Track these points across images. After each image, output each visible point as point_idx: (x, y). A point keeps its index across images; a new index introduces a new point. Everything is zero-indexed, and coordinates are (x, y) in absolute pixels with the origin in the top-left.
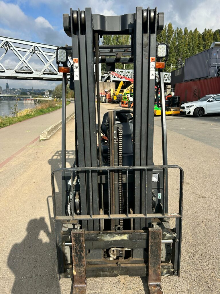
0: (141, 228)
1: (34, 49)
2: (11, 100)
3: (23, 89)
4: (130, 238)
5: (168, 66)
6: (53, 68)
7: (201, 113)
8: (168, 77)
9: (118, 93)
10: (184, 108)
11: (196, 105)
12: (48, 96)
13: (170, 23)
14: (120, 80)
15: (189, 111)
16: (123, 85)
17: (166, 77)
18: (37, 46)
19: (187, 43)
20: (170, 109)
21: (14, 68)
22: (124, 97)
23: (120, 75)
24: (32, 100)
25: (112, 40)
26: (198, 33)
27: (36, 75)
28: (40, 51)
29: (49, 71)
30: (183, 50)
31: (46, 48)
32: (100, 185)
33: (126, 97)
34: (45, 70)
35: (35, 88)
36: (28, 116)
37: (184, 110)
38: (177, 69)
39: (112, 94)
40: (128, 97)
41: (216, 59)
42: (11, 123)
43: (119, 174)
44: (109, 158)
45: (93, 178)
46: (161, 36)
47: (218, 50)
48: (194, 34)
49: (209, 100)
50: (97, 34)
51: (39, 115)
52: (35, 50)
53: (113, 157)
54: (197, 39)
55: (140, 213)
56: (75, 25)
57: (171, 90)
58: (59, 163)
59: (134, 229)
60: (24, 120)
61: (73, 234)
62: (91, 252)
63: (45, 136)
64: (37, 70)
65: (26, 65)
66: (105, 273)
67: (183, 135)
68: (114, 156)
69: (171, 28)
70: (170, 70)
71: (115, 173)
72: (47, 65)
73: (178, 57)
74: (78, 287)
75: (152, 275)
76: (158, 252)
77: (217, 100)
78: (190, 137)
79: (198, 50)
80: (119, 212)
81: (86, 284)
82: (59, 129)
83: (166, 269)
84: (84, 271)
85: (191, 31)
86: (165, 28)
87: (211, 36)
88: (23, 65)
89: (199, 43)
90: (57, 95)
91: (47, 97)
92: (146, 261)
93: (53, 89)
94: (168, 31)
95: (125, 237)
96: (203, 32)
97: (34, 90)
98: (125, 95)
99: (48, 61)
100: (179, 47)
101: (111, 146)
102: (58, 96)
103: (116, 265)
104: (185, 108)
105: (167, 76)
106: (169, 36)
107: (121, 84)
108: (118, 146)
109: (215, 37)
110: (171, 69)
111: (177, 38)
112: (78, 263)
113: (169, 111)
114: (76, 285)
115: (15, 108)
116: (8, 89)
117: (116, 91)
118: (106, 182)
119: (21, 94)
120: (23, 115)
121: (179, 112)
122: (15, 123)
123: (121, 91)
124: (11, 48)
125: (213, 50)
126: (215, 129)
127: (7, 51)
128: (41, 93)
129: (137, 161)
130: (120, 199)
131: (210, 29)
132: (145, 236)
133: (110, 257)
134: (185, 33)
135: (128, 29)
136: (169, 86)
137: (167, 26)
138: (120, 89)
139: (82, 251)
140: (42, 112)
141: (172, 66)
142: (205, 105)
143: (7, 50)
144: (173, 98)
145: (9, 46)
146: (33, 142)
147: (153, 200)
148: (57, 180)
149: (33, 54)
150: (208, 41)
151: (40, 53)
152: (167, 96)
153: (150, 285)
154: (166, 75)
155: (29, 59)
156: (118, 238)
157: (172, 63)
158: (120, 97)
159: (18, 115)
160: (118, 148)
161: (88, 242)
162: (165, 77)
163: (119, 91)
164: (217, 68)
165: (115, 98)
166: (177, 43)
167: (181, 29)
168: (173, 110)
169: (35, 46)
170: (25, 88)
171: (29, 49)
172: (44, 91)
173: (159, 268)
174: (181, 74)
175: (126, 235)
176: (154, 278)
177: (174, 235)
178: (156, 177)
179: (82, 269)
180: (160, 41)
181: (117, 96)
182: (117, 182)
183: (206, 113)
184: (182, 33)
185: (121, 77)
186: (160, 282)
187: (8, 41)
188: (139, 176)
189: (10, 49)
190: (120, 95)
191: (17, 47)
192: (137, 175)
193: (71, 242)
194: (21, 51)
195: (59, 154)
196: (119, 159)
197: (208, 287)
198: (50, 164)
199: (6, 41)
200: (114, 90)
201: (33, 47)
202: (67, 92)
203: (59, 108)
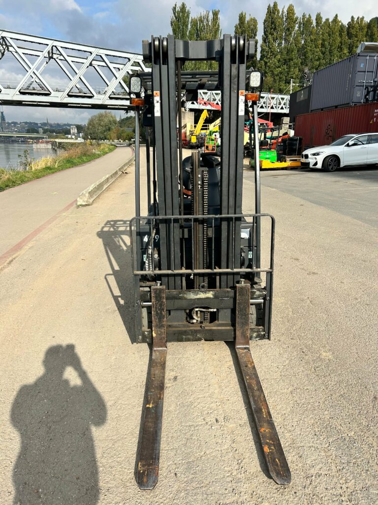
0: (228, 287)
1: (50, 52)
2: (9, 143)
3: (30, 123)
4: (216, 297)
5: (285, 83)
6: (85, 85)
7: (335, 165)
8: (285, 103)
9: (198, 130)
10: (307, 156)
11: (327, 151)
12: (75, 137)
13: (291, 5)
14: (201, 107)
15: (314, 161)
16: (207, 117)
17: (282, 103)
18: (55, 46)
19: (321, 42)
20: (285, 158)
21: (17, 86)
22: (210, 138)
23: (203, 99)
24: (47, 142)
25: (188, 34)
26: (340, 24)
27: (55, 98)
28: (61, 55)
29: (78, 91)
30: (313, 54)
31: (73, 49)
32: (181, 240)
33: (213, 138)
34: (72, 88)
35: (51, 122)
36: (49, 170)
37: (306, 159)
38: (302, 88)
39: (188, 133)
40: (215, 139)
41: (363, 73)
42: (23, 181)
43: (204, 225)
44: (193, 206)
45: (175, 229)
46: (275, 29)
47: (368, 58)
48: (332, 26)
49: (348, 144)
50: (179, 62)
51: (67, 168)
52: (53, 53)
53: (197, 206)
54: (337, 34)
55: (227, 268)
56: (157, 54)
57: (290, 126)
58: (113, 237)
59: (220, 288)
60: (44, 176)
61: (154, 289)
62: (172, 313)
63: (86, 200)
64: (57, 88)
65: (38, 81)
66: (188, 336)
67: (301, 198)
68: (199, 204)
69: (294, 14)
70: (290, 91)
71: (199, 224)
72: (75, 80)
73: (303, 66)
74: (157, 350)
75: (240, 338)
76: (246, 311)
77: (363, 144)
78: (311, 202)
79: (339, 54)
80: (204, 267)
81: (166, 347)
82: (104, 188)
83: (256, 332)
84: (164, 332)
85: (327, 20)
86: (282, 14)
87: (361, 29)
88: (32, 80)
89: (341, 43)
90: (91, 134)
91: (73, 137)
92: (233, 324)
93: (84, 123)
94: (287, 19)
95: (210, 295)
96: (349, 22)
97: (51, 125)
98: (211, 134)
99: (76, 74)
100: (306, 48)
101: (195, 193)
102: (93, 135)
103: (200, 328)
104: (310, 156)
105: (284, 101)
106: (288, 29)
107: (204, 115)
108: (203, 192)
109: (369, 31)
110: (291, 88)
111: (303, 31)
112: (158, 324)
113: (283, 162)
114: (155, 349)
115: (26, 156)
116: (4, 123)
117: (195, 127)
118: (189, 236)
119: (28, 131)
120: (39, 167)
121: (299, 164)
122: (30, 180)
123: (205, 127)
124: (11, 49)
125: (359, 57)
126: (352, 190)
127: (3, 54)
128: (64, 131)
129: (224, 210)
130: (205, 254)
131: (361, 17)
132: (232, 294)
133: (193, 319)
134: (317, 22)
135: (214, 56)
136: (286, 120)
137: (285, 10)
138: (202, 124)
139: (163, 310)
140: (70, 163)
141: (293, 83)
142: (341, 152)
143: (4, 52)
144: (291, 139)
145: (6, 44)
146: (67, 208)
147: (241, 256)
148: (114, 257)
149: (49, 60)
150: (356, 39)
151: (62, 58)
152: (281, 137)
153: (237, 348)
154: (283, 99)
155: (42, 68)
156: (202, 295)
157: (293, 78)
158: (202, 138)
159: (31, 168)
160: (203, 194)
161: (169, 301)
162: (280, 104)
163: (201, 127)
164: (365, 89)
165: (194, 140)
166: (303, 42)
167: (309, 15)
168: (290, 160)
169: (53, 46)
170: (33, 122)
171: (43, 52)
172: (68, 127)
173: (247, 329)
174: (307, 98)
175: (211, 292)
176: (242, 341)
177: (264, 293)
178: (246, 232)
179: (163, 331)
180: (273, 37)
181: (196, 136)
182: (201, 235)
183: (342, 165)
184: (312, 23)
185: (203, 102)
186: (249, 345)
187: (5, 37)
188: (227, 227)
189: (8, 51)
190: (202, 135)
191: (21, 47)
192: (224, 225)
193: (151, 302)
194: (27, 54)
195: (110, 224)
196: (203, 208)
197: (303, 352)
198: (100, 238)
199: (2, 37)
200: (191, 125)
201: (49, 48)
202: (109, 129)
203: (99, 156)
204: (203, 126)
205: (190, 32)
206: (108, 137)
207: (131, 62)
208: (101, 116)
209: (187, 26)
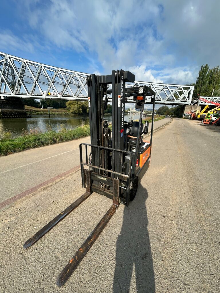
4: (107, 181)
9: (202, 113)
14: (206, 104)
16: (208, 108)
22: (207, 117)
39: (197, 114)
40: (211, 117)
66: (98, 192)
75: (115, 201)
76: (117, 191)
81: (90, 193)
83: (122, 201)
95: (105, 179)
98: (208, 115)
99: (157, 93)
103: (102, 190)
107: (206, 107)
112: (88, 183)
114: (87, 192)
117: (201, 112)
123: (205, 112)
133: (101, 186)
139: (89, 179)
153: (113, 204)
156: (102, 178)
158: (203, 116)
165: (199, 117)
173: (117, 198)
177: (126, 186)
181: (200, 115)
185: (207, 102)
186: (118, 205)
187: (137, 83)
200: (199, 111)
202: (165, 112)
203: (157, 120)
204: (205, 111)
205: (207, 75)
206: (164, 114)
207: (178, 88)
208: (163, 107)
209: (206, 73)
